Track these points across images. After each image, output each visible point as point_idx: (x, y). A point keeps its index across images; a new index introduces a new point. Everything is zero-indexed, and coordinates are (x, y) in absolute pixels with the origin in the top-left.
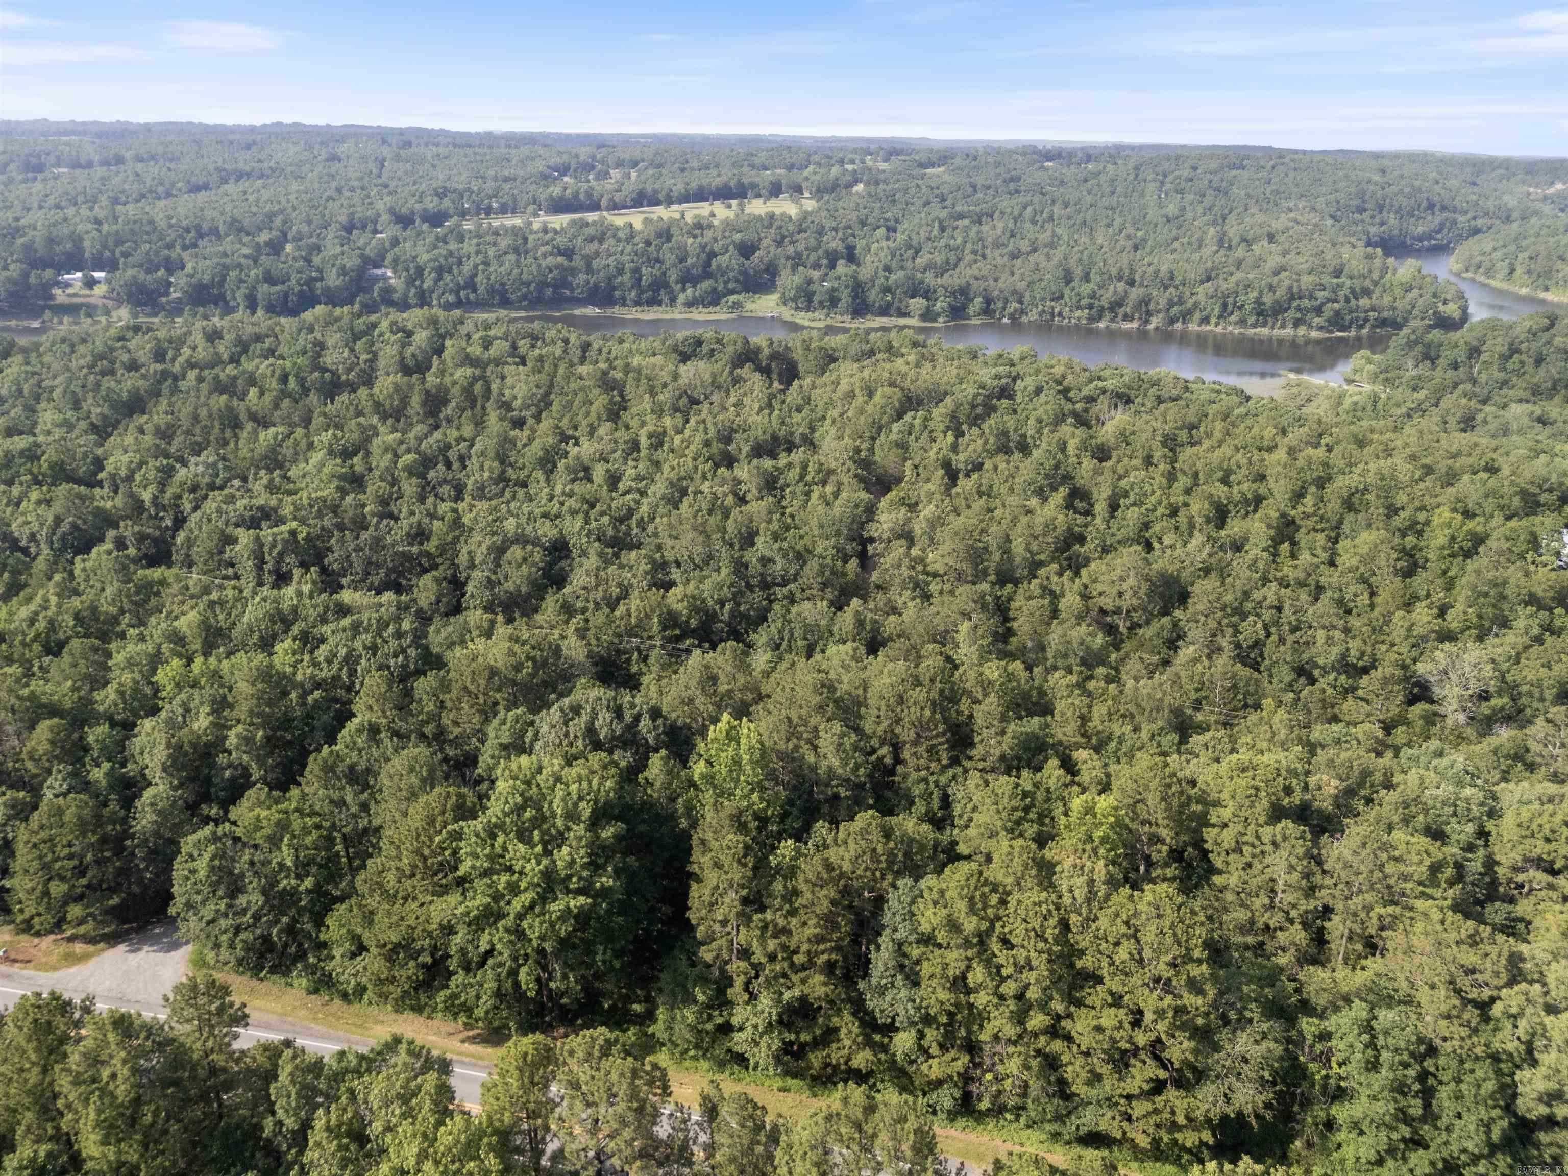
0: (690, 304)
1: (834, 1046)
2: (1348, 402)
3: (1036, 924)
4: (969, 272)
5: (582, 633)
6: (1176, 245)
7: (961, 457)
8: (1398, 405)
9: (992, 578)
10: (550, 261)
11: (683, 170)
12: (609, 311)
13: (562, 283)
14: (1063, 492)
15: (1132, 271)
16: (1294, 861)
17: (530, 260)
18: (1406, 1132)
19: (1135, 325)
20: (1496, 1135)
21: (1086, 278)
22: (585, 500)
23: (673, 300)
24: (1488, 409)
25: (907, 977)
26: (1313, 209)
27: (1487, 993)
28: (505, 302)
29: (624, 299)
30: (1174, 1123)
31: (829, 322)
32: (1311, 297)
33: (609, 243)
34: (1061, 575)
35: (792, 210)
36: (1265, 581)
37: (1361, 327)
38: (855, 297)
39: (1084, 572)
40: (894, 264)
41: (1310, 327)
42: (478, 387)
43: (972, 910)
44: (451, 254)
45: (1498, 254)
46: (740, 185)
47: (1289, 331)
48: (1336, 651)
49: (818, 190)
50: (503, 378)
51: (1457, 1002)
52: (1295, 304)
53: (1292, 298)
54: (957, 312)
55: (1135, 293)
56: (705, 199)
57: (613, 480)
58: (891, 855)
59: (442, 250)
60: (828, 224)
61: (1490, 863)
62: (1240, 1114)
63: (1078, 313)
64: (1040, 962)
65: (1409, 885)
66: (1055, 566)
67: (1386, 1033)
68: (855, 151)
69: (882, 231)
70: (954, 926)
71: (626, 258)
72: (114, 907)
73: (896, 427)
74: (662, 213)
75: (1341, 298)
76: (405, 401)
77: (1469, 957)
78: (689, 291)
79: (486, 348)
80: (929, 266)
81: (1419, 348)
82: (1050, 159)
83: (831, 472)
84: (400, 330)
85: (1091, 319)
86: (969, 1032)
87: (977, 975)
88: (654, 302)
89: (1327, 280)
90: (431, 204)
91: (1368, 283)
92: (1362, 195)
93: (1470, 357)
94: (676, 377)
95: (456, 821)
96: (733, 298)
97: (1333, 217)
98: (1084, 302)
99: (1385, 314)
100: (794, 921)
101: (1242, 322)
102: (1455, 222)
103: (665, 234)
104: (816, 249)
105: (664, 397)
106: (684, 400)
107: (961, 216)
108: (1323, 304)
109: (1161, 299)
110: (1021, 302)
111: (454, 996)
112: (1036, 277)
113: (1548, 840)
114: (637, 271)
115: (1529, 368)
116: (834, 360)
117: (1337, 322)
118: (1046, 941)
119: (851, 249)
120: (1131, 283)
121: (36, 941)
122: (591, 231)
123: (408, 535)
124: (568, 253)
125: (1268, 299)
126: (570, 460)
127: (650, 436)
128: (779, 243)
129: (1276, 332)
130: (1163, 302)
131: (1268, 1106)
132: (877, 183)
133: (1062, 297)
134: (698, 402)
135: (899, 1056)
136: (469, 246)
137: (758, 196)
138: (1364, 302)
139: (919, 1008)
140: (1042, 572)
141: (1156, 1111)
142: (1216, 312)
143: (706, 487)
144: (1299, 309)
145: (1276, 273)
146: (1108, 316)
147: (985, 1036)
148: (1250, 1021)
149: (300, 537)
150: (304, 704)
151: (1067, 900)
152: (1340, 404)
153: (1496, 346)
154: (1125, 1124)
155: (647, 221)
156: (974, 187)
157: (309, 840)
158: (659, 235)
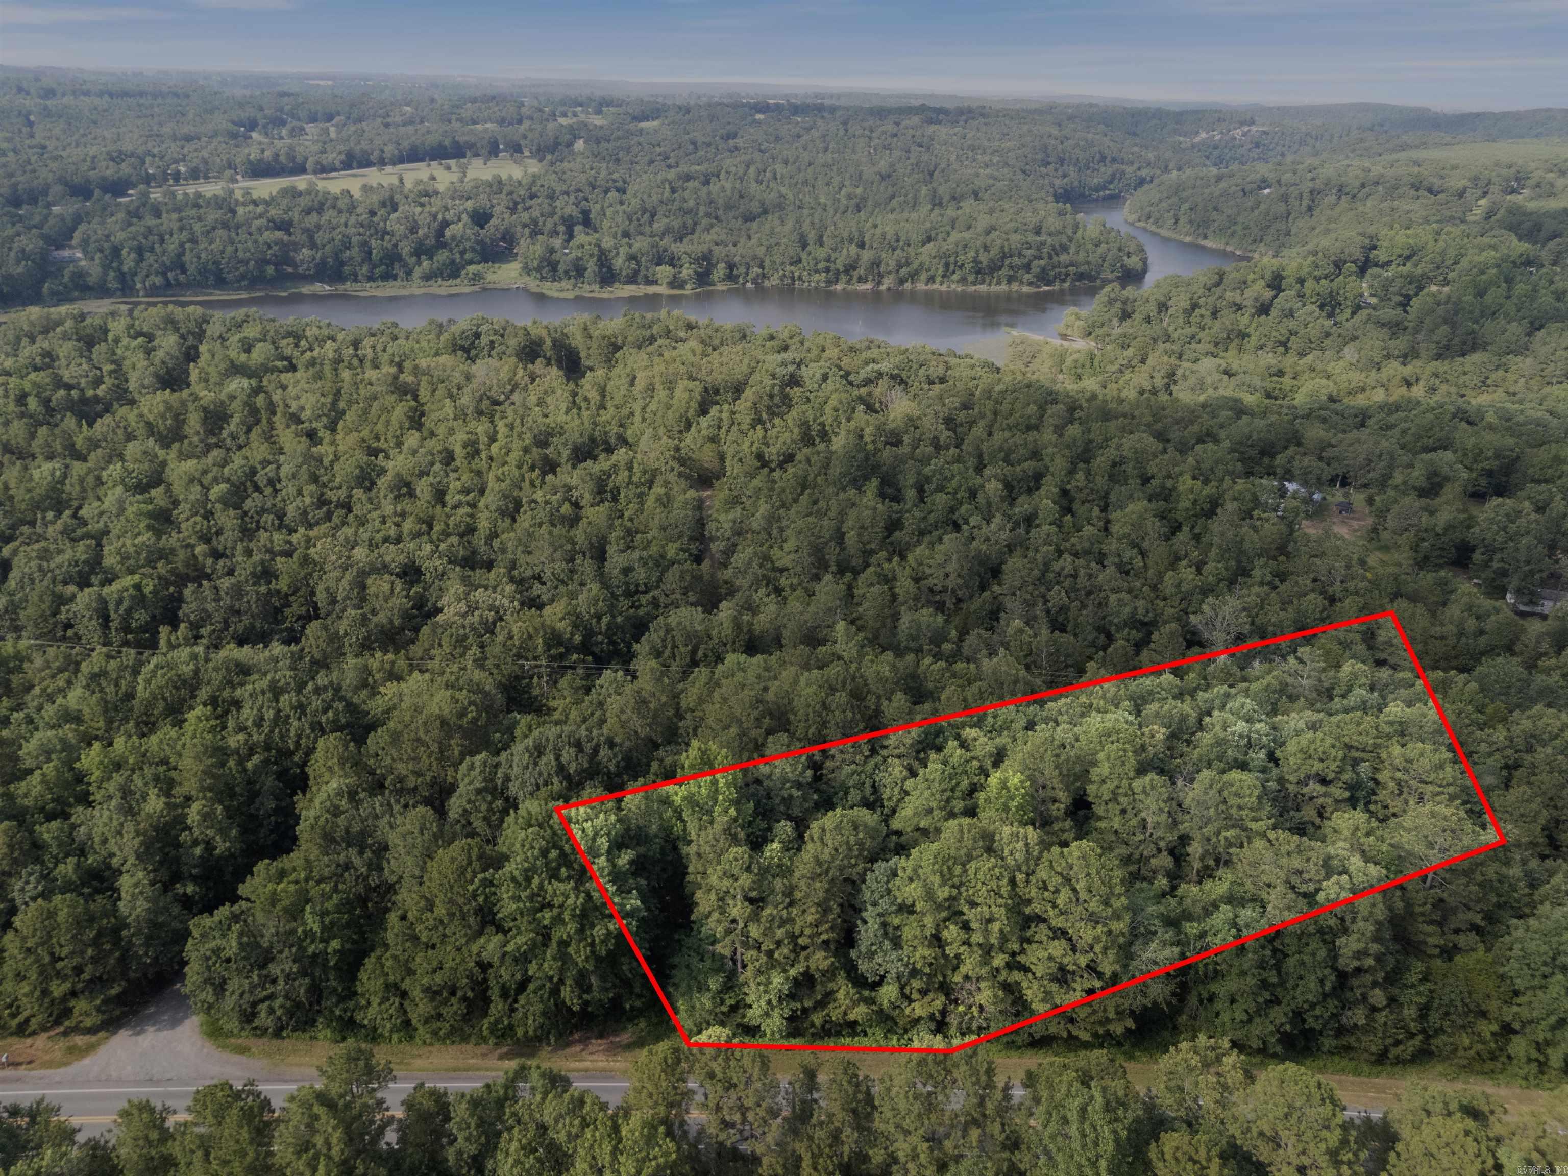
0: (427, 278)
1: (831, 1006)
2: (1069, 361)
3: (994, 884)
4: (709, 238)
5: (480, 663)
6: (894, 203)
7: (773, 450)
8: (1112, 363)
9: (833, 568)
10: (268, 236)
11: (387, 125)
12: (341, 287)
13: (284, 258)
14: (875, 482)
15: (862, 234)
16: (1162, 805)
17: (243, 236)
18: (1267, 995)
19: (868, 286)
20: (1328, 986)
21: (820, 242)
22: (421, 521)
23: (409, 273)
24: (1186, 365)
25: (891, 940)
26: (1006, 164)
27: (1312, 887)
28: (221, 282)
29: (355, 275)
30: (1107, 1018)
31: (577, 292)
32: (1020, 255)
33: (329, 215)
34: (889, 560)
35: (517, 173)
36: (1060, 553)
37: (1064, 281)
38: (602, 266)
39: (910, 557)
40: (632, 229)
41: (1022, 283)
42: (260, 400)
43: (944, 883)
44: (150, 231)
45: (1164, 205)
46: (456, 144)
47: (1004, 287)
48: (1127, 610)
49: (539, 150)
50: (284, 388)
51: (1294, 896)
52: (1007, 262)
53: (1004, 257)
54: (703, 278)
55: (867, 256)
56: (422, 160)
57: (440, 495)
58: (860, 844)
59: (138, 228)
60: (559, 187)
61: (1281, 781)
62: (1155, 1003)
63: (817, 277)
64: (1000, 913)
65: (1244, 813)
66: (883, 554)
67: (1247, 926)
68: (563, 103)
69: (613, 194)
70: (930, 895)
71: (351, 231)
72: (118, 996)
73: (704, 421)
74: (374, 176)
75: (1045, 255)
76: (180, 420)
77: (1296, 863)
78: (426, 264)
79: (248, 351)
80: (667, 231)
81: (1118, 305)
82: (759, 111)
83: (655, 473)
84: (140, 334)
85: (829, 282)
86: (945, 976)
87: (952, 932)
88: (388, 276)
89: (1031, 238)
90: (110, 171)
91: (1064, 240)
92: (1045, 149)
93: (1160, 312)
94: (468, 378)
95: (484, 870)
96: (472, 269)
97: (1024, 172)
98: (821, 266)
99: (1083, 269)
100: (795, 911)
101: (963, 280)
102: (1123, 173)
103: (388, 202)
104: (552, 214)
105: (465, 400)
106: (486, 403)
107: (688, 178)
108: (1030, 262)
109: (890, 261)
110: (763, 268)
111: (497, 1022)
112: (773, 241)
113: (1322, 760)
114: (365, 246)
115: (1208, 320)
116: (617, 348)
117: (1044, 277)
118: (1001, 897)
119: (586, 213)
120: (862, 245)
121: (29, 1041)
122: (304, 202)
123: (253, 574)
124: (285, 226)
125: (984, 258)
126: (389, 476)
127: (465, 446)
128: (513, 210)
129: (994, 288)
130: (892, 264)
131: (1174, 994)
132: (598, 142)
133: (800, 261)
134: (498, 403)
135: (885, 1004)
136: (169, 221)
137: (477, 155)
138: (1064, 258)
139: (907, 965)
140: (873, 560)
141: (1094, 1012)
142: (940, 272)
143: (539, 495)
144: (1011, 267)
145: (988, 233)
146: (844, 278)
147: (957, 978)
148: (1155, 933)
149: (147, 590)
150: (245, 770)
151: (1010, 861)
152: (1062, 361)
153: (1180, 302)
154: (1069, 1026)
155: (366, 189)
156: (694, 143)
157: (329, 905)
158: (383, 204)
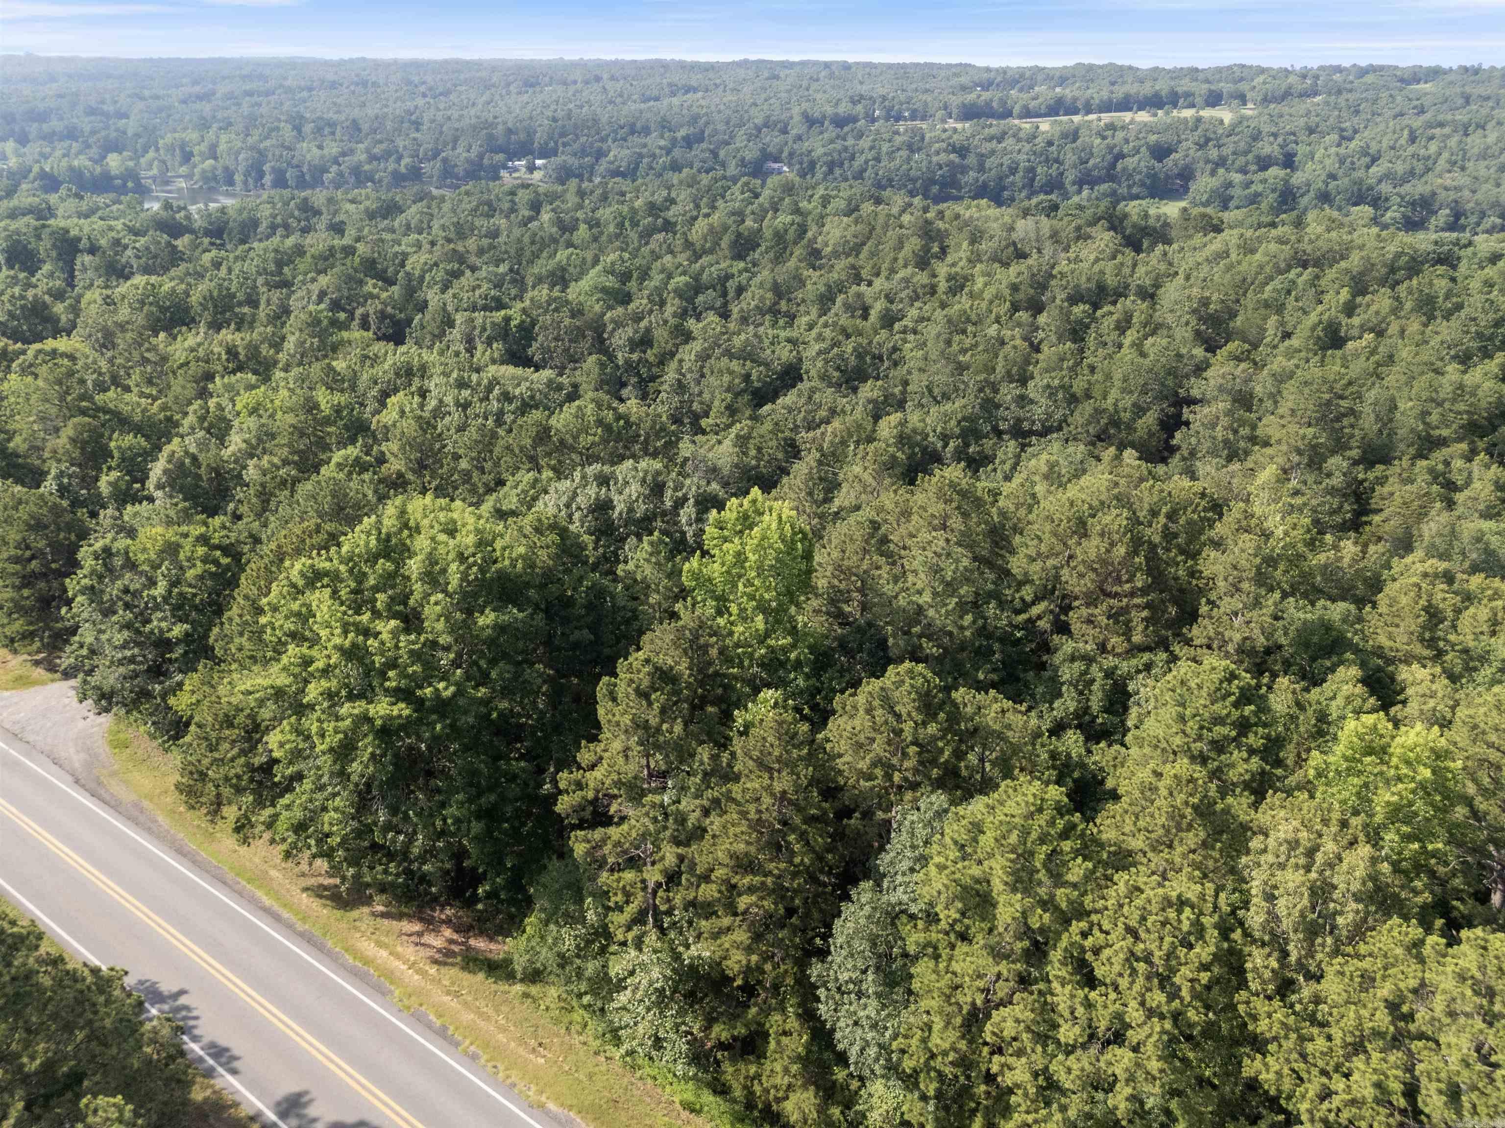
13: (949, 181)
17: (922, 157)
35: (1227, 117)
46: (1173, 95)
49: (1265, 99)
56: (1129, 109)
59: (838, 146)
69: (1333, 137)
71: (1023, 157)
103: (1074, 135)
106: (1010, 251)
114: (1031, 170)
116: (1218, 231)
119: (1290, 155)
124: (963, 151)
128: (1202, 146)
132: (1339, 93)
136: (865, 143)
137: (1191, 104)
155: (1055, 123)
158: (1065, 136)
